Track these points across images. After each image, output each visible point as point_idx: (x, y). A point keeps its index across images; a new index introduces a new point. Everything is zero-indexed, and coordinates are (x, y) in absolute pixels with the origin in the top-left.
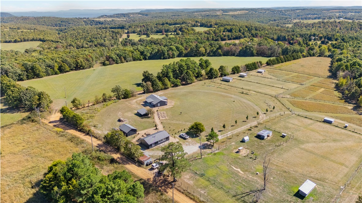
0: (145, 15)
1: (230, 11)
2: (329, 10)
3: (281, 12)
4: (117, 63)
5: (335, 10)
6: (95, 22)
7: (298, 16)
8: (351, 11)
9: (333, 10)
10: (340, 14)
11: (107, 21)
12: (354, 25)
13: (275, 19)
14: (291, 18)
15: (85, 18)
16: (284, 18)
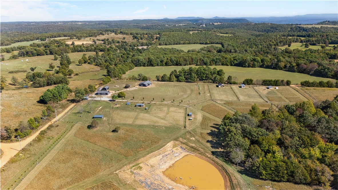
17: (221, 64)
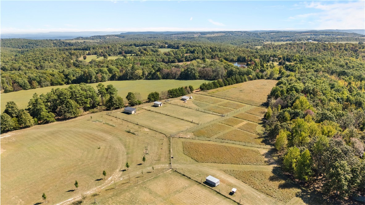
0: (122, 37)
1: (208, 34)
2: (302, 33)
3: (256, 35)
4: (25, 89)
5: (307, 32)
6: (64, 44)
7: (272, 38)
8: (322, 34)
9: (305, 32)
10: (311, 36)
11: (77, 43)
12: (318, 46)
13: (248, 41)
14: (263, 40)
15: (57, 40)
16: (257, 40)
17: (49, 84)
